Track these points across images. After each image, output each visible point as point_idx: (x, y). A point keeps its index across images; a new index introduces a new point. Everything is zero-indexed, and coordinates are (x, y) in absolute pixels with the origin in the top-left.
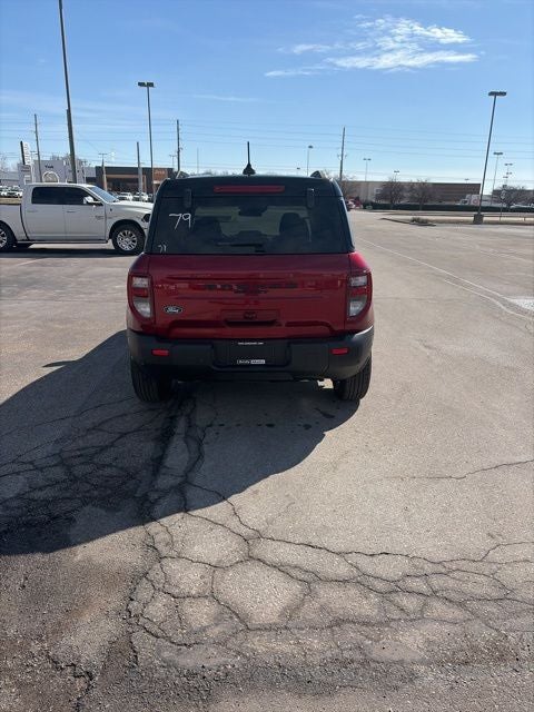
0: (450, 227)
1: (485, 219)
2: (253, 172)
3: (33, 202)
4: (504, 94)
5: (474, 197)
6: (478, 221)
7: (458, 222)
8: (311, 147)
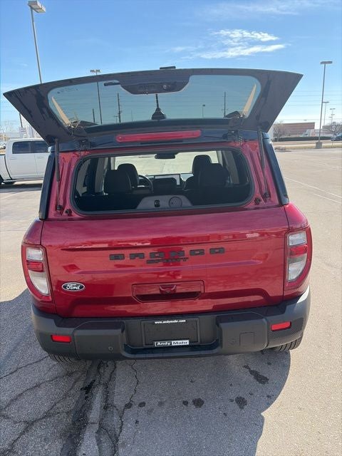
0: (301, 152)
1: (323, 145)
2: (163, 116)
3: (13, 153)
4: (331, 62)
5: (312, 131)
6: (319, 146)
7: (305, 148)
8: (204, 105)
